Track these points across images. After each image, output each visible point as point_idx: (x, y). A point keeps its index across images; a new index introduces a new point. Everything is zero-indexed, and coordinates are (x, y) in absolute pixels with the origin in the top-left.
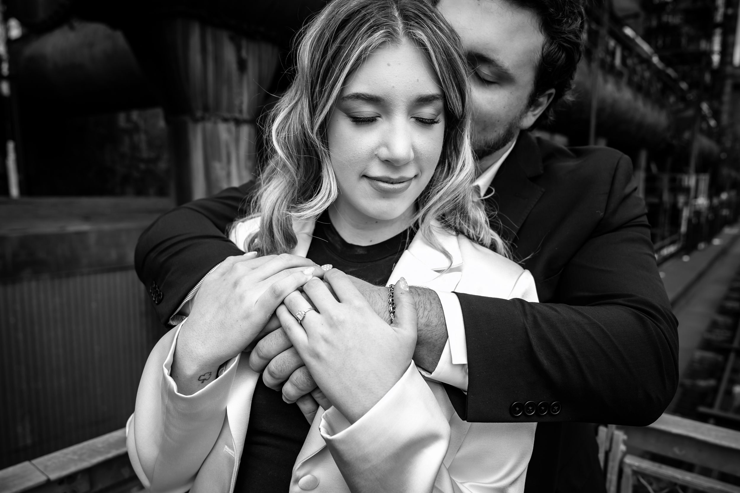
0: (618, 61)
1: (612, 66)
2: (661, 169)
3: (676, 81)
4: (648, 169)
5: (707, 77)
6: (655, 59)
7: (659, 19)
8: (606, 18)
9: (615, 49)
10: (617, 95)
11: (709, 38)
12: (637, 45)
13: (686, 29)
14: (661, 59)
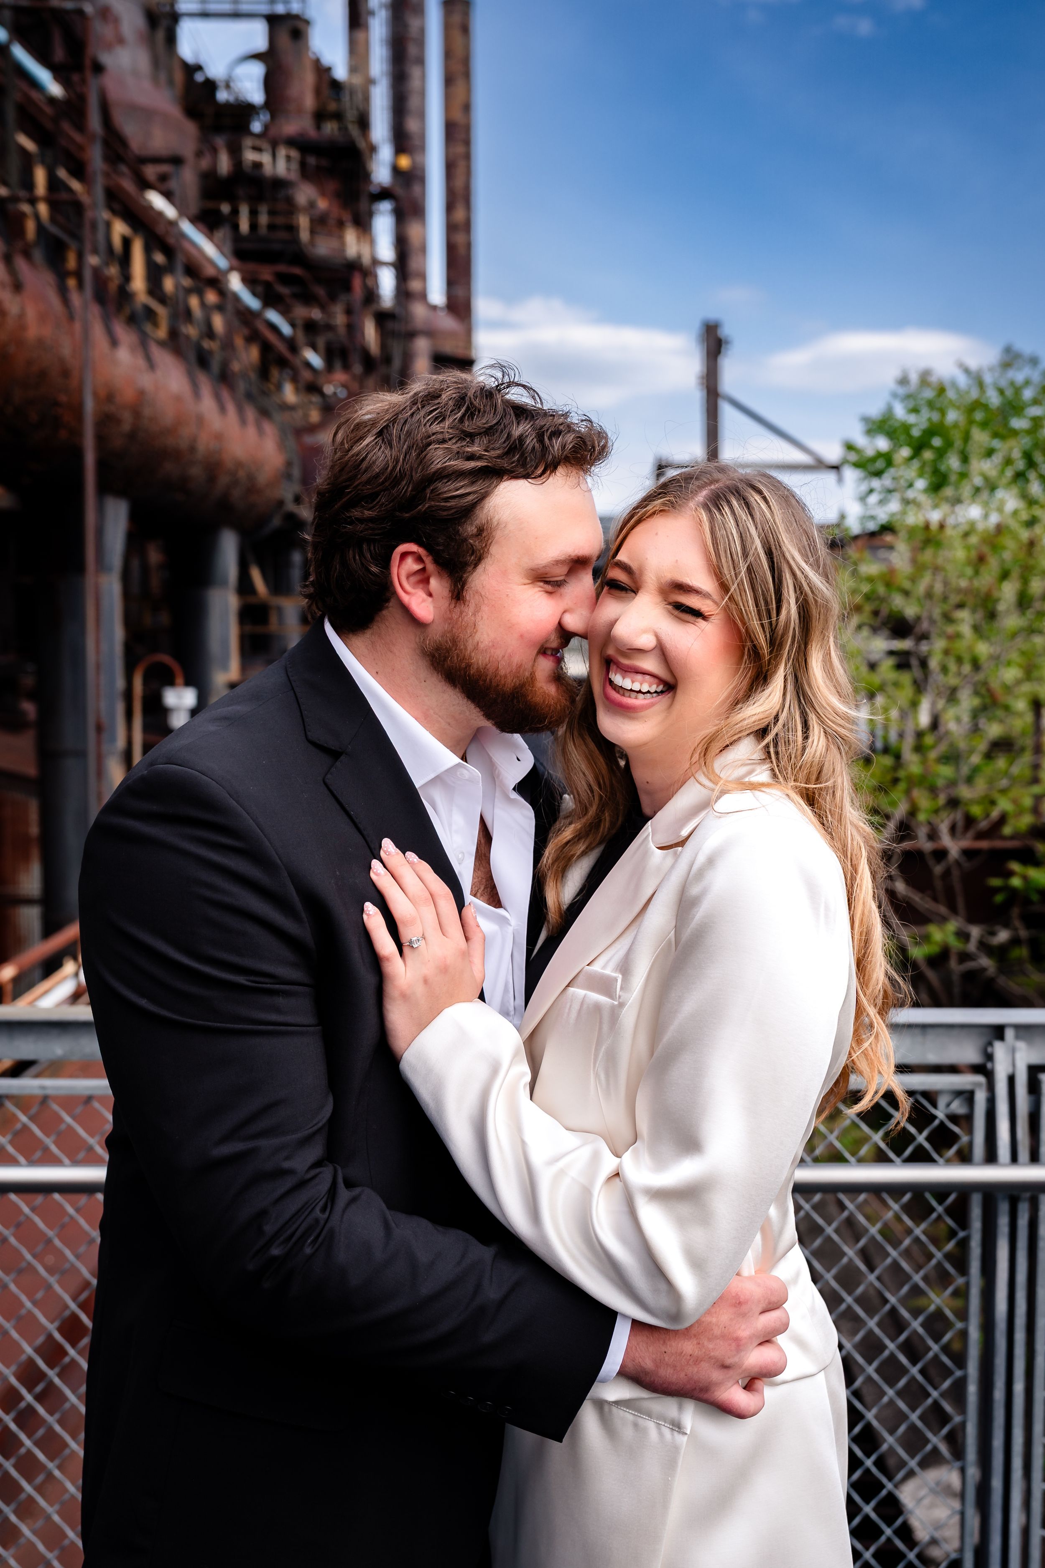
0: (138, 283)
1: (124, 295)
2: (279, 585)
3: (292, 345)
4: (245, 586)
5: (370, 332)
6: (235, 283)
7: (235, 151)
8: (95, 157)
9: (127, 243)
10: (146, 381)
11: (363, 224)
12: (183, 236)
13: (305, 193)
14: (249, 281)
